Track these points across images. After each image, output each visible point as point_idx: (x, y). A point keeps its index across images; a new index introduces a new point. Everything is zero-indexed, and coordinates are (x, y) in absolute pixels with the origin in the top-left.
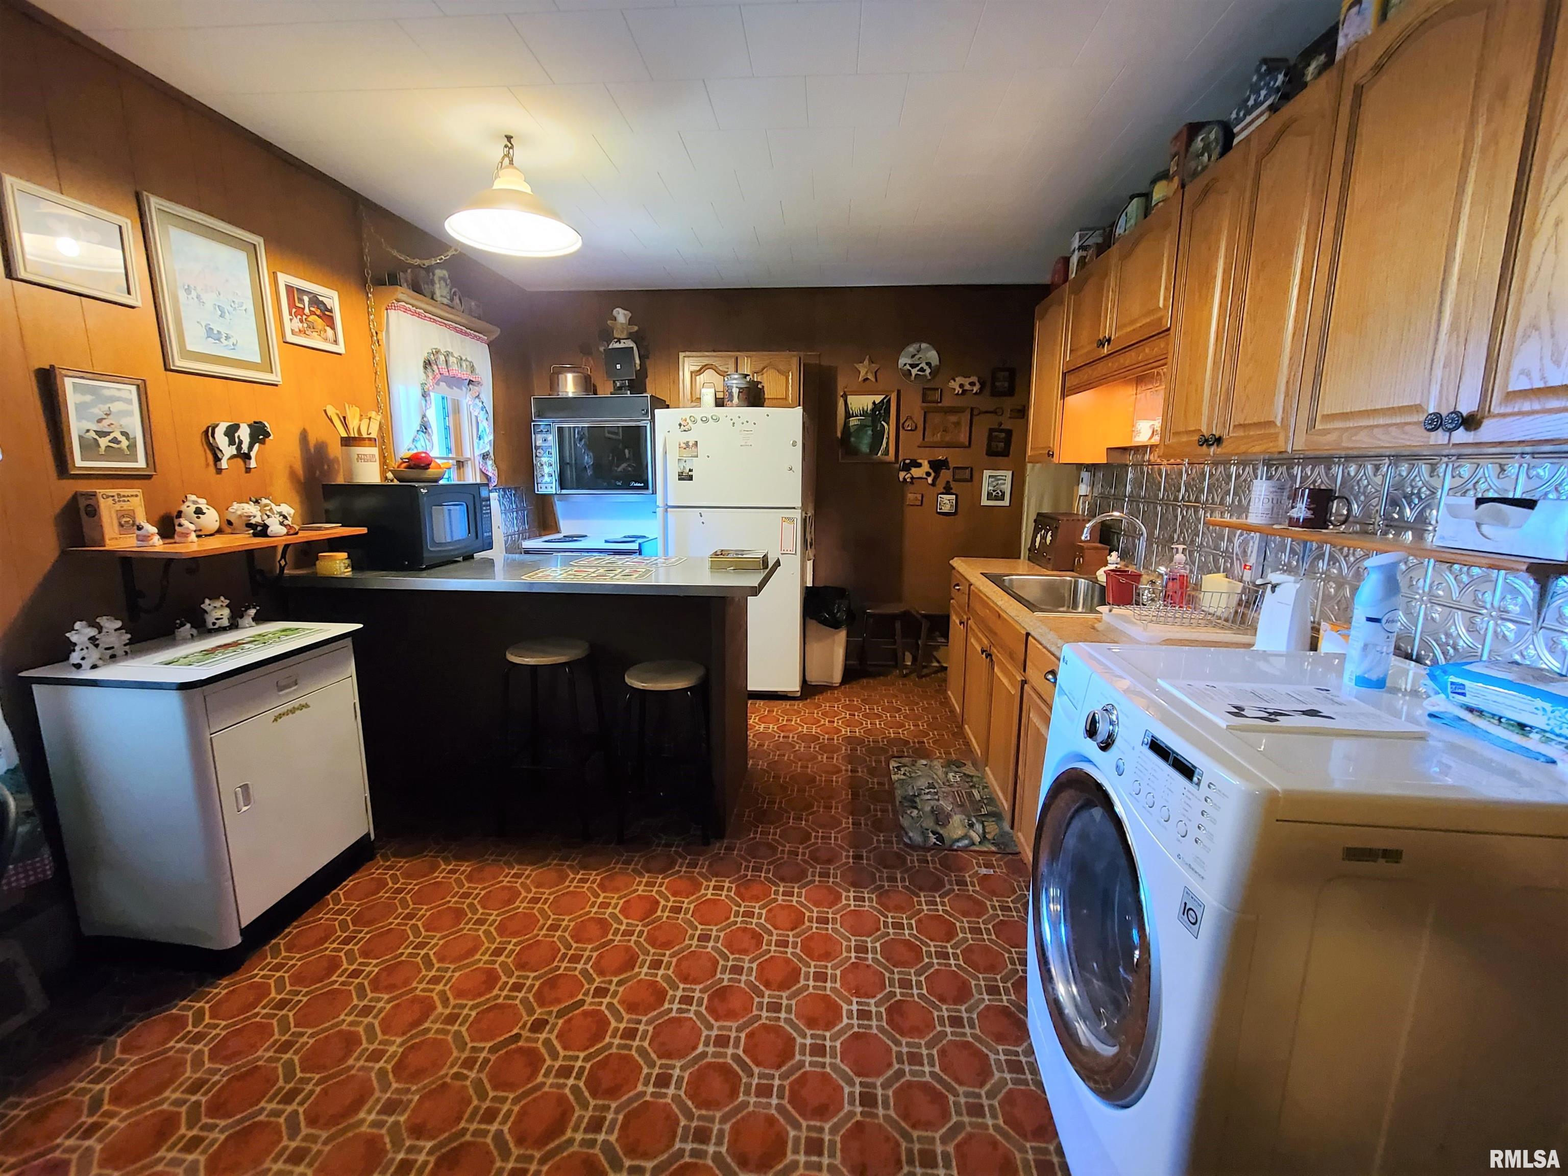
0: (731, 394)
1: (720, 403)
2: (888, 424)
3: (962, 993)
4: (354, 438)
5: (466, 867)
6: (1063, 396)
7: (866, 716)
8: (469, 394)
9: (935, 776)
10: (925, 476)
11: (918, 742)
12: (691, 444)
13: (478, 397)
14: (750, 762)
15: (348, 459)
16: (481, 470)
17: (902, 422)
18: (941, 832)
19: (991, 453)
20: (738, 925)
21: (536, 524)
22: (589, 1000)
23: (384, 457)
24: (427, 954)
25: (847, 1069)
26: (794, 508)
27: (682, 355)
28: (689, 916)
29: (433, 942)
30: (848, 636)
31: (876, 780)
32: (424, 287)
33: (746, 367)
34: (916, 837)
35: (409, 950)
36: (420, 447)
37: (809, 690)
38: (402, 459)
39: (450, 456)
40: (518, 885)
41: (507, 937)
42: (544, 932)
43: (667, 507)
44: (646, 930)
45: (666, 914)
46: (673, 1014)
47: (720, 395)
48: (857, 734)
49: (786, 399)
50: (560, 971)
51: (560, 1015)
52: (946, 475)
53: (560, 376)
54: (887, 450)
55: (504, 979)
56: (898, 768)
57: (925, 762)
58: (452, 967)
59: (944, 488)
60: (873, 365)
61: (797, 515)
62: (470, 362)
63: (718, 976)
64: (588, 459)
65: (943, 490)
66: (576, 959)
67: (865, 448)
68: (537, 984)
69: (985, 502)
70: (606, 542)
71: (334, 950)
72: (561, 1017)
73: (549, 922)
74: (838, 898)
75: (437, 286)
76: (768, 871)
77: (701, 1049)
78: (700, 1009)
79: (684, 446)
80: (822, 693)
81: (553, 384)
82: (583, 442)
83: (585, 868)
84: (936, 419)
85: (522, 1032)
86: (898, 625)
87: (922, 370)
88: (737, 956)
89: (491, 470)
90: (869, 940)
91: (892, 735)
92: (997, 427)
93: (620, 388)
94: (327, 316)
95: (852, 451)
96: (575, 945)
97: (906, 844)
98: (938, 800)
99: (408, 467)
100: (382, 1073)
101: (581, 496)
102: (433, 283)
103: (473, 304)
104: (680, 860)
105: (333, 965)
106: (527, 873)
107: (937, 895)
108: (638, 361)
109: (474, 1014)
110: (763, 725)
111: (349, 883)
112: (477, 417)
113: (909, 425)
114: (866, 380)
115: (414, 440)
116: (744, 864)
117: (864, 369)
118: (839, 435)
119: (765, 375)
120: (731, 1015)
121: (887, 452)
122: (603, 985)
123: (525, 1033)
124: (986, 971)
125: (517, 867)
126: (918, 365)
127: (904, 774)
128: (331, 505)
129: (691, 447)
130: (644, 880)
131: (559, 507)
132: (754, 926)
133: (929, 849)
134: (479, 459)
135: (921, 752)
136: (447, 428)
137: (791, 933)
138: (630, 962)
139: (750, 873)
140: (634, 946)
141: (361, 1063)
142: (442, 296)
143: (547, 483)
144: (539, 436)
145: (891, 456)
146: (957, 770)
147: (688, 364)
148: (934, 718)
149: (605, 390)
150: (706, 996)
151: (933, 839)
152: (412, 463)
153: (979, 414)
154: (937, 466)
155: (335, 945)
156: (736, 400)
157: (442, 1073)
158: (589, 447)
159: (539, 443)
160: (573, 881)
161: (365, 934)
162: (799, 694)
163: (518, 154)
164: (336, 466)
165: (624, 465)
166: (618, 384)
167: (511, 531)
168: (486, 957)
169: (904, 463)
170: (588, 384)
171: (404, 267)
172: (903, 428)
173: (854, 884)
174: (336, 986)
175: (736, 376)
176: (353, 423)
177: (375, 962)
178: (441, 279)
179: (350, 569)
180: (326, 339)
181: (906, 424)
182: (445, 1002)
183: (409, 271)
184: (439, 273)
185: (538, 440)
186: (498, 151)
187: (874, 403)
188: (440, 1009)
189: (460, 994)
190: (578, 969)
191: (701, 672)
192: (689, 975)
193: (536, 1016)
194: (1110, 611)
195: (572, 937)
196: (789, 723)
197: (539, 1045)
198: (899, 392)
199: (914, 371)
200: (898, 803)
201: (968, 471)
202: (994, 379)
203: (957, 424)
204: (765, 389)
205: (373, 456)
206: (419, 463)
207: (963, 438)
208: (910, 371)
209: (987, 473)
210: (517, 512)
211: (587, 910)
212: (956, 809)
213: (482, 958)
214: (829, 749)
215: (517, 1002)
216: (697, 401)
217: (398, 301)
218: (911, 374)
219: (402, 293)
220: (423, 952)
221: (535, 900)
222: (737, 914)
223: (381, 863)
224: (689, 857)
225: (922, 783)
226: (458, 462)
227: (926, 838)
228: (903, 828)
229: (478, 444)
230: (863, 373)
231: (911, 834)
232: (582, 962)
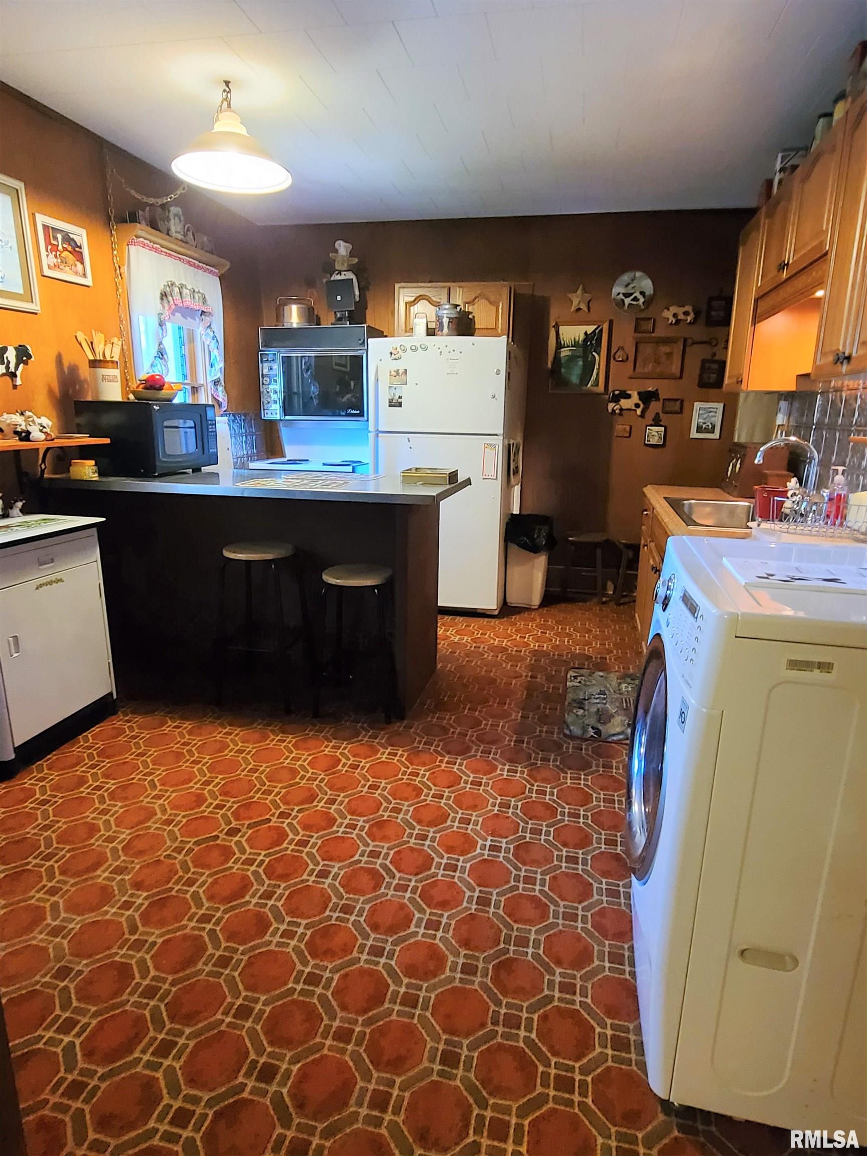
0: (441, 324)
1: (430, 332)
2: (599, 354)
3: (584, 841)
4: (100, 361)
5: (188, 725)
6: (754, 323)
7: (558, 634)
8: (202, 324)
9: (608, 686)
10: (634, 408)
11: (601, 658)
12: (400, 372)
13: (209, 326)
14: (439, 666)
15: (95, 377)
16: (212, 395)
17: (613, 351)
18: (600, 728)
19: (702, 384)
20: (404, 781)
21: (264, 449)
22: (274, 819)
23: (127, 380)
24: (153, 780)
25: (471, 881)
26: (496, 435)
27: (397, 286)
28: (364, 772)
29: (158, 773)
30: (550, 562)
31: (552, 685)
32: (160, 224)
33: (459, 297)
34: (576, 730)
35: (139, 776)
36: (157, 371)
37: (507, 610)
38: (141, 381)
39: (186, 381)
40: (228, 740)
41: (216, 773)
42: (245, 772)
43: (378, 432)
44: (327, 778)
45: (345, 769)
46: (340, 834)
47: (432, 325)
48: (545, 649)
49: (495, 329)
50: (255, 799)
51: (249, 827)
52: (655, 407)
53: (286, 308)
54: (596, 383)
55: (210, 800)
56: (575, 677)
57: (601, 674)
58: (171, 789)
59: (653, 420)
60: (586, 294)
61: (499, 441)
62: (202, 294)
63: (381, 812)
64: (314, 390)
65: (652, 422)
66: (268, 792)
67: (575, 379)
68: (235, 806)
69: (694, 434)
70: (324, 464)
71: (83, 772)
72: (250, 829)
73: (250, 767)
74: (495, 768)
75: (172, 222)
76: (437, 746)
77: (356, 857)
78: (361, 833)
79: (394, 374)
80: (519, 613)
81: (279, 315)
82: (309, 373)
83: (283, 733)
84: (647, 350)
85: (220, 835)
86: (599, 552)
87: (635, 299)
88: (399, 801)
89: (222, 396)
90: (513, 800)
91: (578, 651)
92: (709, 357)
93: (340, 319)
94: (76, 251)
95: (563, 383)
96: (268, 783)
97: (565, 735)
98: (605, 704)
99: (145, 388)
100: (114, 850)
101: (306, 423)
102: (168, 220)
103: (206, 239)
104: (364, 733)
105: (82, 781)
106: (236, 732)
107: (582, 773)
108: (357, 293)
109: (184, 820)
110: (458, 637)
111: (96, 729)
112: (209, 346)
113: (620, 356)
114: (579, 309)
115: (152, 365)
116: (418, 739)
117: (577, 299)
118: (550, 365)
119: (476, 306)
120: (385, 838)
121: (596, 384)
122: (286, 811)
123: (222, 836)
124: (609, 829)
125: (228, 728)
126: (631, 294)
127: (580, 682)
128: (81, 420)
129: (401, 375)
130: (331, 744)
131: (285, 433)
132: (417, 783)
133: (587, 740)
134: (211, 385)
135: (601, 665)
136: (183, 356)
137: (447, 790)
138: (311, 798)
139: (421, 746)
140: (315, 788)
141: (100, 842)
142: (176, 232)
143: (274, 411)
144: (265, 365)
145: (601, 388)
146: (632, 682)
147: (404, 294)
148: (622, 639)
149: (328, 321)
150: (367, 826)
151: (591, 732)
152: (148, 385)
153: (693, 344)
154: (647, 397)
155: (84, 769)
156: (446, 330)
157: (159, 853)
158: (316, 377)
159: (266, 371)
160: (273, 740)
161: (107, 763)
162: (496, 613)
163: (234, 97)
164: (86, 386)
165: (349, 396)
166: (339, 315)
167: (240, 454)
168: (198, 786)
169: (613, 394)
170: (311, 316)
171: (143, 206)
172: (614, 359)
173: (511, 761)
174: (83, 795)
175: (447, 307)
176: (99, 348)
177: (113, 782)
178: (176, 215)
179: (96, 475)
180: (76, 273)
181: (618, 354)
182: (164, 811)
183: (148, 209)
184: (174, 210)
185: (265, 369)
186: (217, 96)
187: (586, 333)
188: (159, 815)
189: (175, 807)
190: (269, 800)
191: (387, 573)
192: (356, 810)
193: (232, 826)
194: (759, 525)
195: (267, 778)
196: (483, 636)
197: (232, 844)
198: (611, 323)
199: (628, 301)
200: (566, 703)
201: (678, 403)
202: (710, 308)
203: (669, 355)
204: (476, 319)
205: (116, 377)
206: (154, 384)
207: (675, 369)
208: (623, 301)
209: (697, 405)
210: (246, 436)
211: (281, 761)
212: (619, 712)
213: (195, 787)
214: (515, 659)
215: (219, 816)
216: (409, 330)
217: (137, 237)
218: (624, 304)
219: (141, 229)
220: (149, 779)
221: (240, 751)
222: (404, 773)
223: (121, 717)
224: (371, 731)
225: (595, 690)
226: (193, 387)
227: (585, 731)
228: (565, 722)
229: (211, 371)
230: (575, 303)
231: (572, 728)
232: (273, 794)
